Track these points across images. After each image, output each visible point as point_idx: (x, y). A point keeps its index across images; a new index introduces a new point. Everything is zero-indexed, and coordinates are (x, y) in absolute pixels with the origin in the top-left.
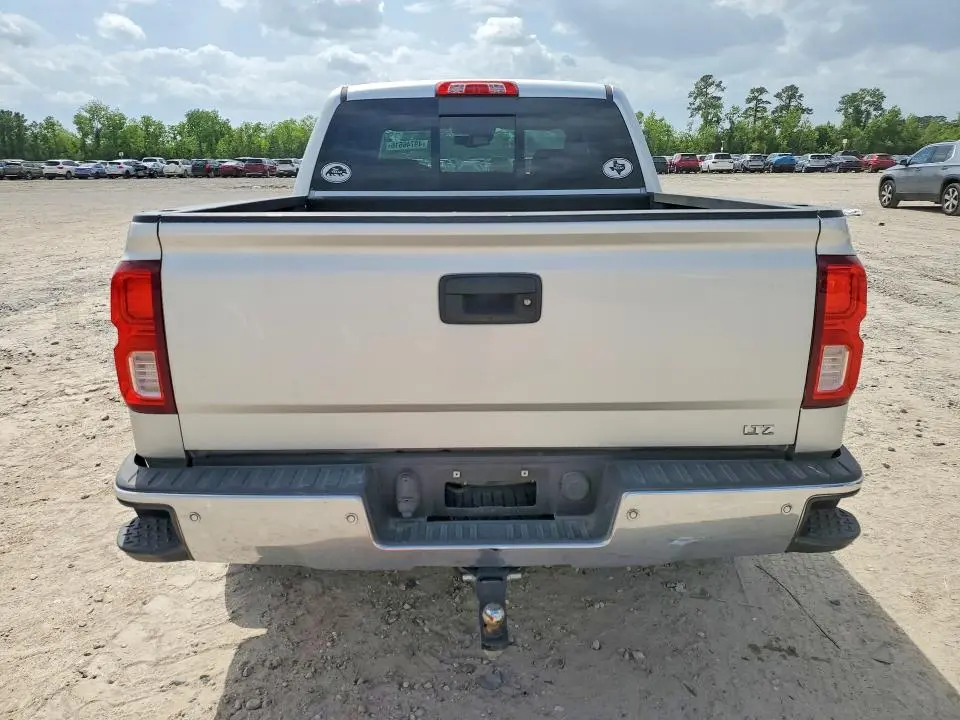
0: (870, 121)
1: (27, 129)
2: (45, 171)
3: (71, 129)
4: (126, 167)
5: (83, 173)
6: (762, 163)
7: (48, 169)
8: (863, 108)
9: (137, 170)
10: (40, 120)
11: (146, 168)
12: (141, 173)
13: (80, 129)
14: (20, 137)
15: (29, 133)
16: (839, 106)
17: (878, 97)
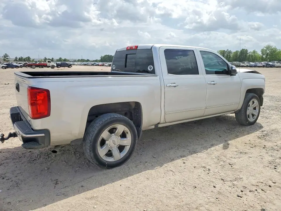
1: (248, 53)
2: (241, 65)
3: (260, 53)
4: (264, 64)
5: (251, 65)
7: (242, 64)
9: (267, 65)
10: (252, 51)
11: (270, 64)
12: (268, 66)
13: (262, 53)
14: (246, 56)
15: (248, 54)
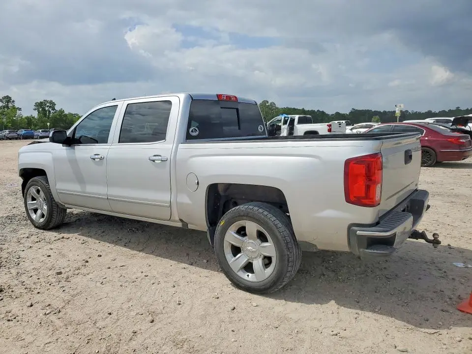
0: (51, 115)
6: (16, 135)
8: (47, 109)
16: (34, 107)
17: (52, 105)
